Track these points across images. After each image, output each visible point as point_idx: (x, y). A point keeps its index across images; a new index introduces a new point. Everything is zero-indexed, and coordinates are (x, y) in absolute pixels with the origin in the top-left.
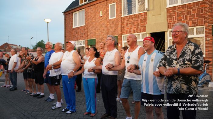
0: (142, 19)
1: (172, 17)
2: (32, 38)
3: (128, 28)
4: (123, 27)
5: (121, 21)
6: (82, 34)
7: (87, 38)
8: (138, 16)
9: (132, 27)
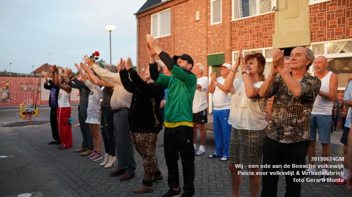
0: (266, 25)
1: (318, 22)
3: (243, 40)
4: (233, 38)
5: (231, 29)
8: (259, 19)
9: (248, 38)
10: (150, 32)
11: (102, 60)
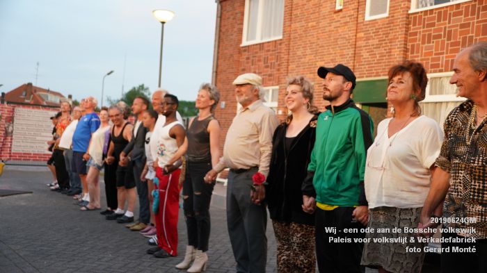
2: (111, 72)
3: (430, 54)
5: (407, 29)
6: (272, 66)
9: (442, 49)
10: (241, 30)
11: (142, 87)
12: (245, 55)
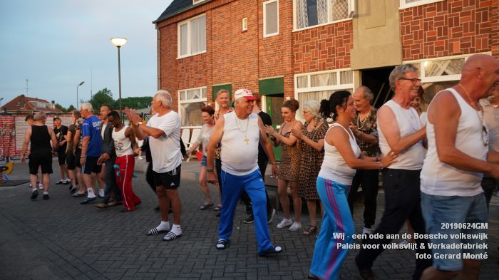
0: (341, 37)
1: (412, 33)
2: (83, 83)
3: (309, 59)
4: (295, 55)
5: (293, 43)
6: (200, 72)
7: (210, 82)
8: (332, 29)
9: (316, 55)
10: (176, 48)
11: (105, 90)
12: (181, 65)
